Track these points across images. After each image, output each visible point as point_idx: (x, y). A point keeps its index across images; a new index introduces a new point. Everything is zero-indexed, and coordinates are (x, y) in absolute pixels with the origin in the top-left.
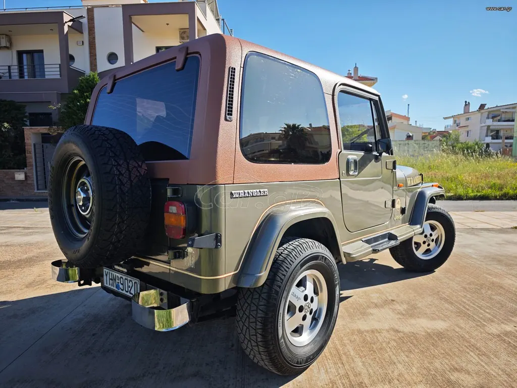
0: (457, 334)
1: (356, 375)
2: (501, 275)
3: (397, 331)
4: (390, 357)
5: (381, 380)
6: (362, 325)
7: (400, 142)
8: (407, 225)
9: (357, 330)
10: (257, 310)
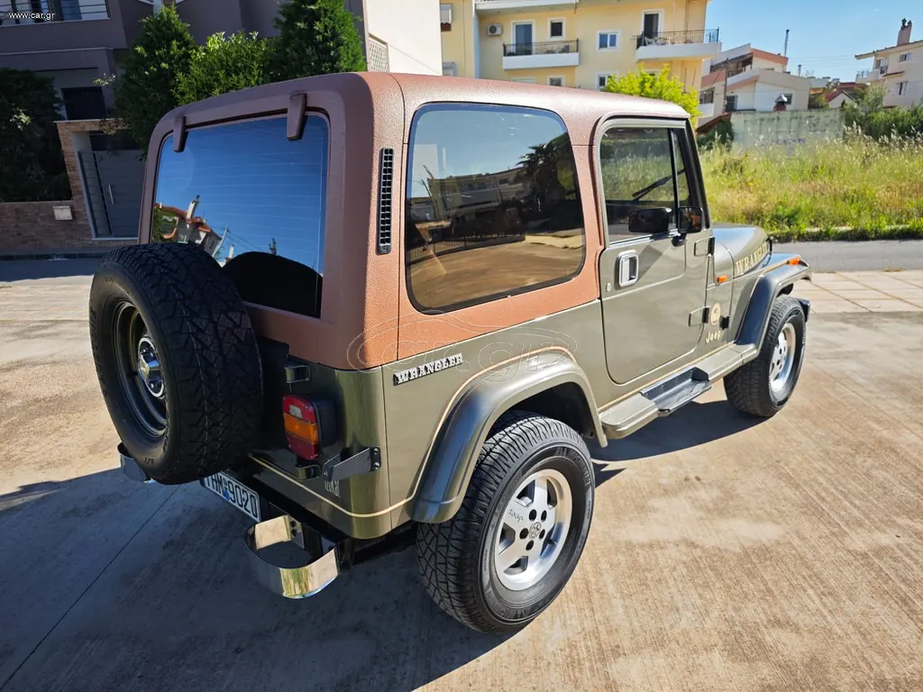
0: (794, 552)
1: (611, 631)
2: (899, 422)
3: (693, 545)
4: (672, 597)
5: (649, 642)
6: (636, 533)
7: (763, 116)
8: (732, 345)
9: (626, 542)
10: (447, 546)
